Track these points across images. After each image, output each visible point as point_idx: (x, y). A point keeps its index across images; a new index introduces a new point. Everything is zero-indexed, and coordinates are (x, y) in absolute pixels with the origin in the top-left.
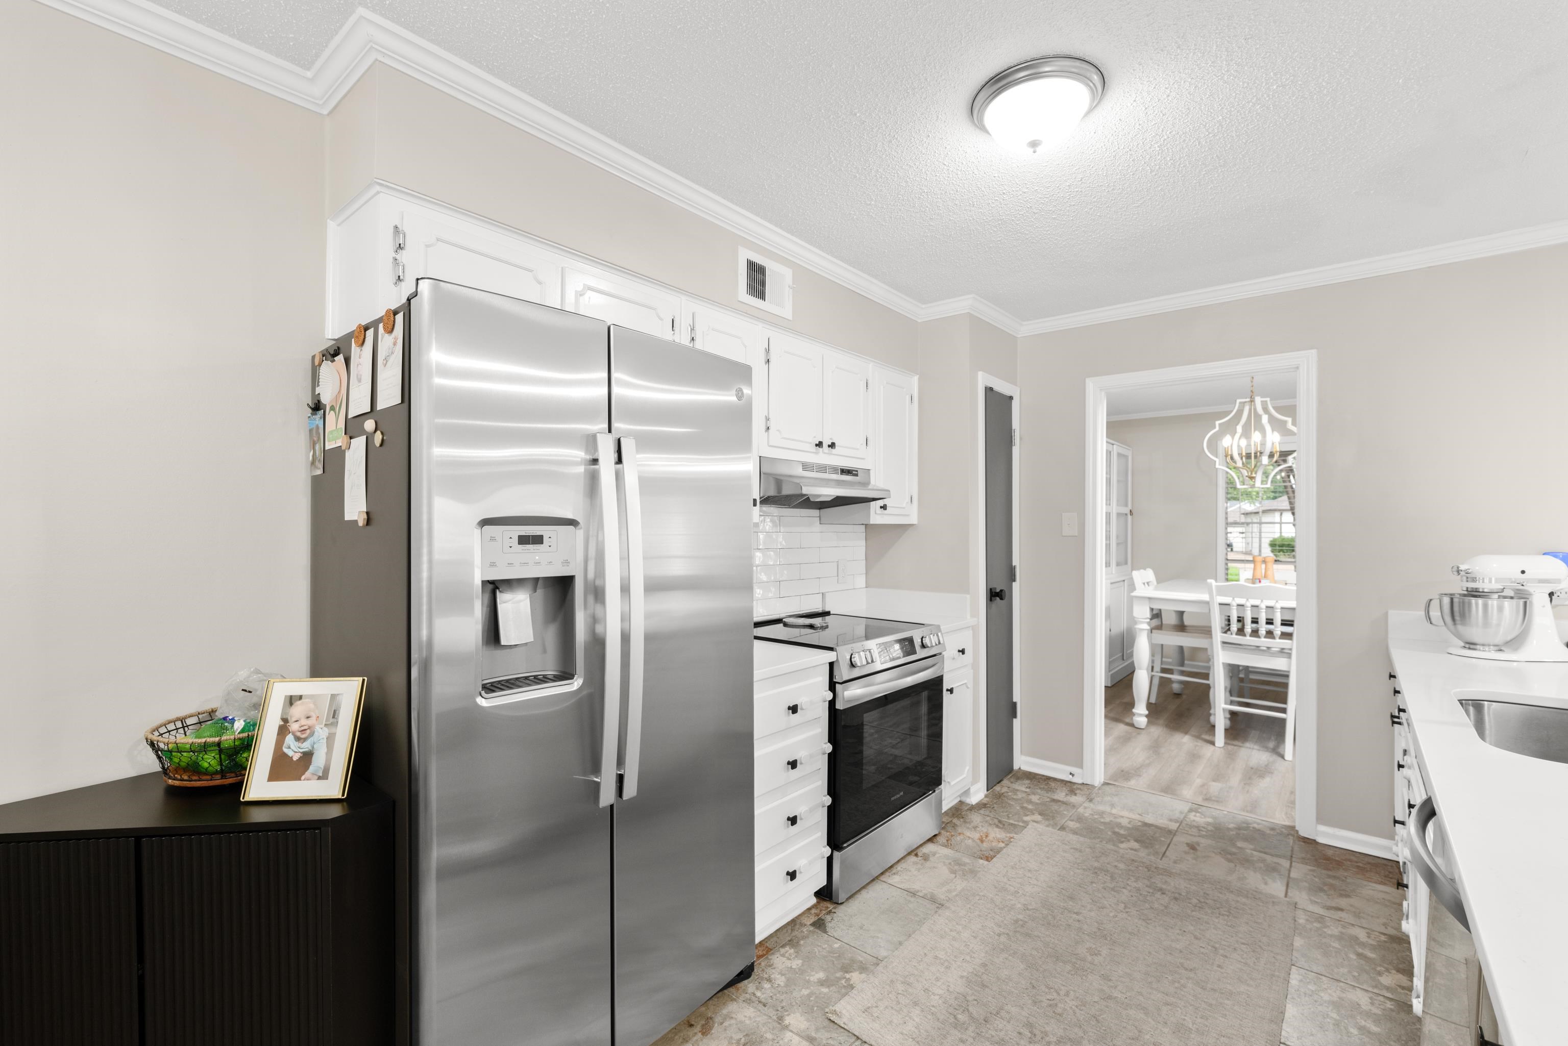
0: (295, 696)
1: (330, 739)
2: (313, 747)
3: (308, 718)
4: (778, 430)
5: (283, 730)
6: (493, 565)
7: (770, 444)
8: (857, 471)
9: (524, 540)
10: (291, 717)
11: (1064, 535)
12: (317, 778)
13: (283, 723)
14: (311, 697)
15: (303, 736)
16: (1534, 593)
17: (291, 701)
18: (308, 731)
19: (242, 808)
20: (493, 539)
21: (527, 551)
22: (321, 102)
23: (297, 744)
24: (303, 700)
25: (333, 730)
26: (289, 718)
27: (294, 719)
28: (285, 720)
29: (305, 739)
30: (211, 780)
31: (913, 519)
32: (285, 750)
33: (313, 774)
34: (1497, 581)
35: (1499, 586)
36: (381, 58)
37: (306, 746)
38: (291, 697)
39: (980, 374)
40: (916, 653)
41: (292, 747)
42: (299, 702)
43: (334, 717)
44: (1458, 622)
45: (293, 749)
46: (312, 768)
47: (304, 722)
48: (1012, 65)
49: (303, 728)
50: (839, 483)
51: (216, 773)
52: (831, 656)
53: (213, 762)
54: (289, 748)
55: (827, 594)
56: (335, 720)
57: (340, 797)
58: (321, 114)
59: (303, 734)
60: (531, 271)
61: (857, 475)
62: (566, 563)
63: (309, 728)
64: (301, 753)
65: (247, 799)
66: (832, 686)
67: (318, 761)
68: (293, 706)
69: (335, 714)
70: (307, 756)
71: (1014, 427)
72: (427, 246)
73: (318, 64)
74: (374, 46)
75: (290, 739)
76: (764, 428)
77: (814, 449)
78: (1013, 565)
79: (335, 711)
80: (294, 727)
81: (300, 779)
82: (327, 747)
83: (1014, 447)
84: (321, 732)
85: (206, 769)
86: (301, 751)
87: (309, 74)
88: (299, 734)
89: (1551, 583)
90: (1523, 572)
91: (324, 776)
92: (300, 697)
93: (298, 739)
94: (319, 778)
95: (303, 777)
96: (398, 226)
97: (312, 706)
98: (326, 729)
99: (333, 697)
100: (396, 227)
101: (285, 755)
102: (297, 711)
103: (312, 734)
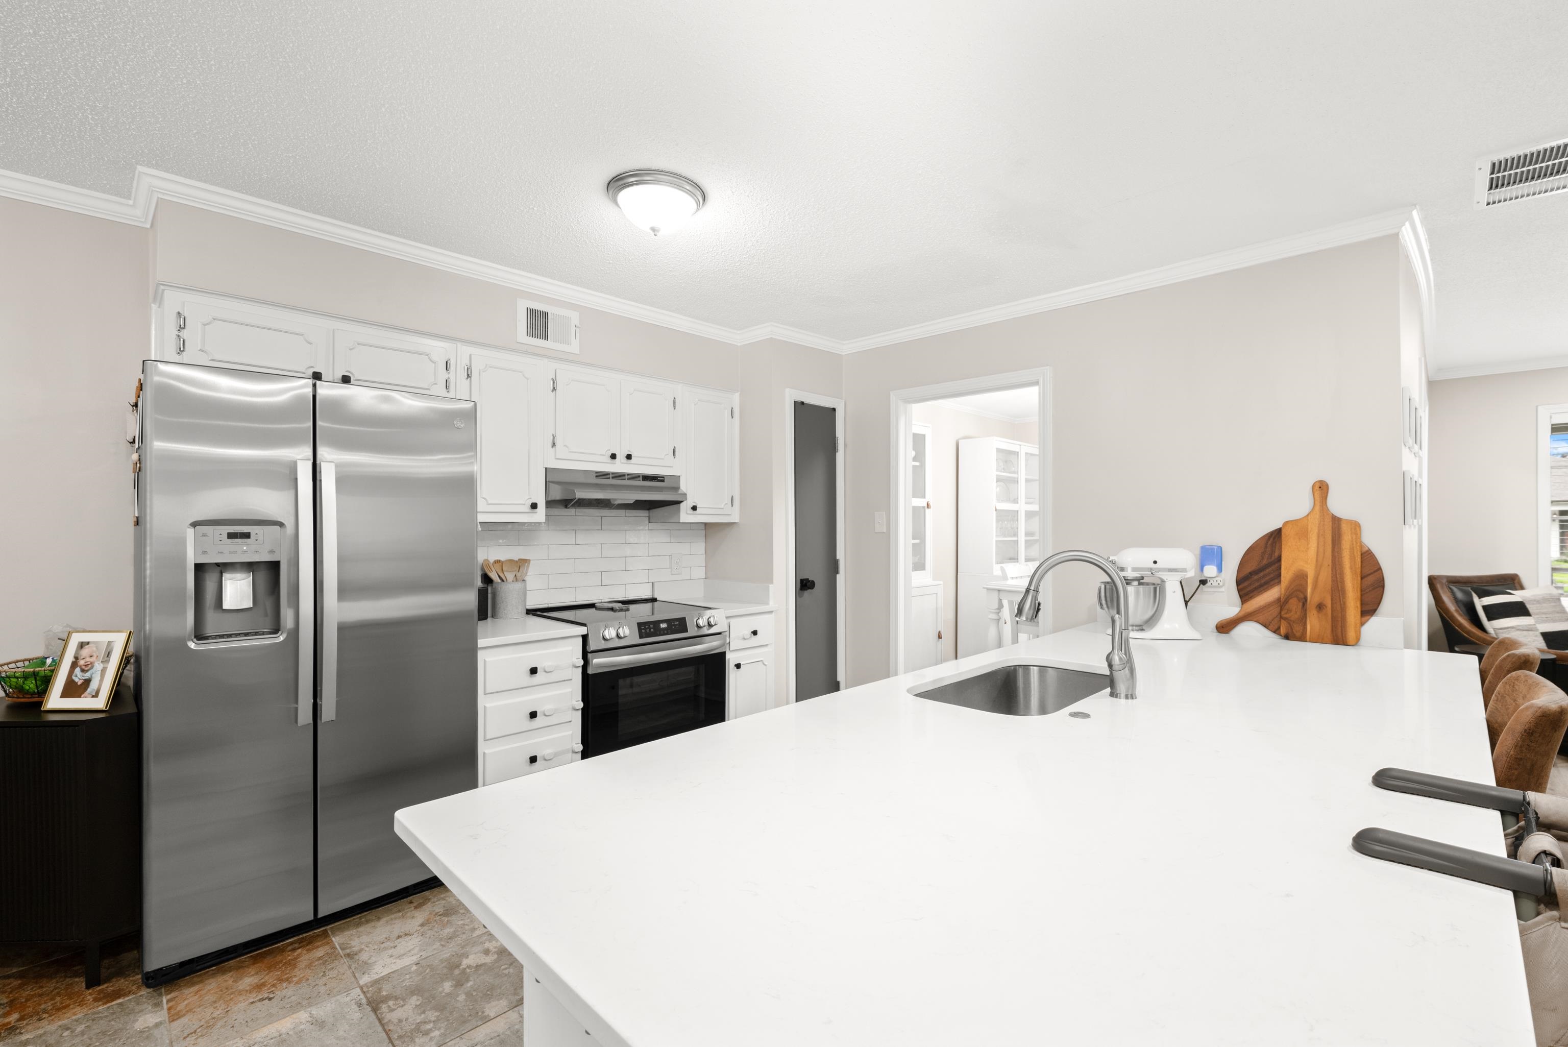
0: (85, 642)
1: (103, 671)
2: (91, 676)
3: (91, 656)
4: (565, 446)
5: (74, 665)
6: (205, 553)
7: (557, 457)
8: (664, 478)
9: (231, 536)
10: (81, 656)
11: (876, 531)
12: (91, 696)
13: (74, 660)
14: (94, 643)
15: (86, 669)
16: (1166, 581)
17: (82, 645)
18: (90, 666)
19: (42, 714)
20: (204, 535)
21: (235, 543)
22: (143, 220)
23: (81, 674)
24: (89, 645)
25: (106, 666)
26: (79, 657)
27: (82, 658)
28: (76, 658)
29: (87, 671)
30: (31, 698)
31: (735, 518)
32: (74, 678)
33: (89, 694)
34: (1134, 570)
35: (1136, 575)
36: (161, 196)
37: (87, 675)
38: (82, 642)
39: (787, 390)
40: (687, 632)
41: (79, 676)
42: (87, 646)
43: (107, 656)
44: (1110, 607)
45: (79, 677)
46: (89, 690)
47: (88, 659)
48: (622, 172)
49: (87, 664)
50: (643, 489)
51: (34, 693)
52: (583, 630)
53: (32, 686)
54: (76, 676)
55: (655, 584)
56: (108, 658)
57: (104, 709)
58: (146, 228)
59: (86, 667)
60: (302, 335)
61: (663, 481)
62: (272, 552)
63: (91, 663)
64: (84, 680)
65: (45, 709)
66: (585, 654)
67: (94, 686)
68: (83, 649)
69: (109, 655)
70: (87, 682)
71: (837, 435)
72: (205, 325)
73: (133, 195)
74: (154, 189)
75: (78, 670)
76: (550, 444)
77: (609, 460)
78: (837, 558)
79: (109, 653)
80: (82, 662)
81: (80, 697)
82: (101, 676)
83: (837, 454)
84: (98, 666)
85: (28, 690)
86: (84, 678)
87: (131, 202)
88: (83, 667)
89: (1178, 572)
90: (1155, 562)
91: (96, 695)
92: (88, 643)
93: (83, 671)
94: (93, 696)
95: (83, 696)
96: (181, 312)
97: (95, 649)
98: (102, 665)
99: (109, 643)
100: (179, 313)
101: (73, 681)
102: (85, 652)
103: (92, 667)
